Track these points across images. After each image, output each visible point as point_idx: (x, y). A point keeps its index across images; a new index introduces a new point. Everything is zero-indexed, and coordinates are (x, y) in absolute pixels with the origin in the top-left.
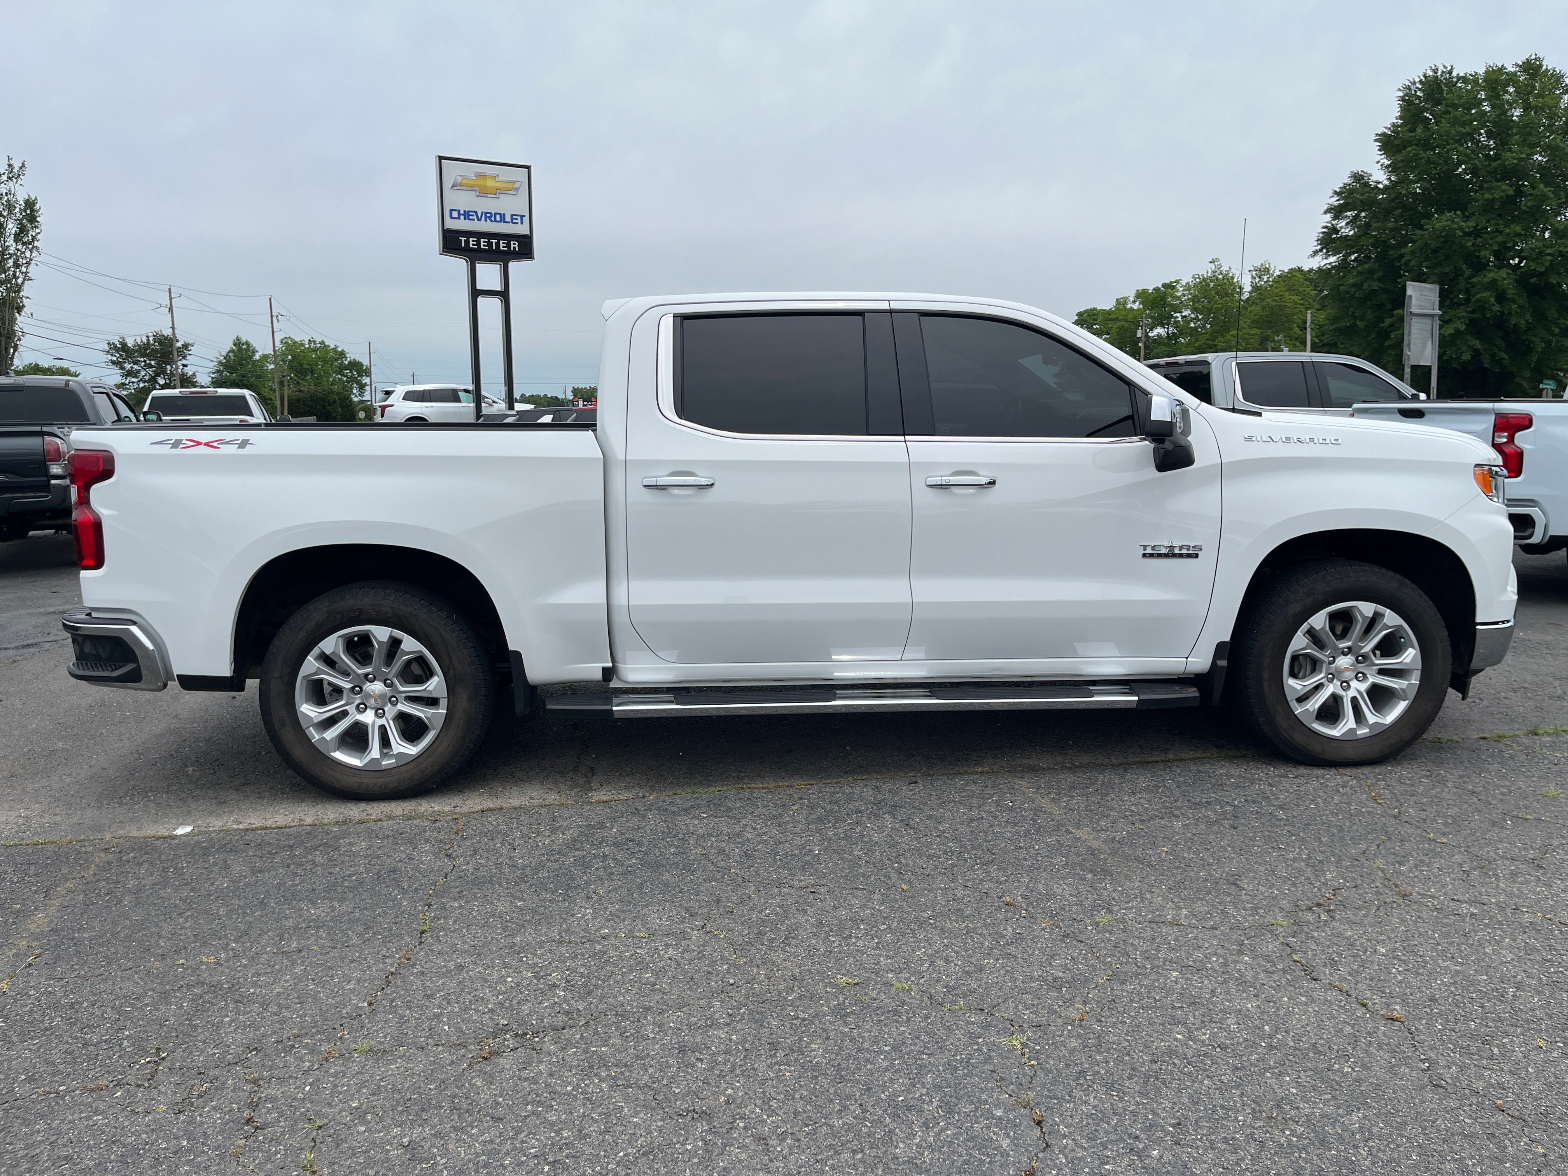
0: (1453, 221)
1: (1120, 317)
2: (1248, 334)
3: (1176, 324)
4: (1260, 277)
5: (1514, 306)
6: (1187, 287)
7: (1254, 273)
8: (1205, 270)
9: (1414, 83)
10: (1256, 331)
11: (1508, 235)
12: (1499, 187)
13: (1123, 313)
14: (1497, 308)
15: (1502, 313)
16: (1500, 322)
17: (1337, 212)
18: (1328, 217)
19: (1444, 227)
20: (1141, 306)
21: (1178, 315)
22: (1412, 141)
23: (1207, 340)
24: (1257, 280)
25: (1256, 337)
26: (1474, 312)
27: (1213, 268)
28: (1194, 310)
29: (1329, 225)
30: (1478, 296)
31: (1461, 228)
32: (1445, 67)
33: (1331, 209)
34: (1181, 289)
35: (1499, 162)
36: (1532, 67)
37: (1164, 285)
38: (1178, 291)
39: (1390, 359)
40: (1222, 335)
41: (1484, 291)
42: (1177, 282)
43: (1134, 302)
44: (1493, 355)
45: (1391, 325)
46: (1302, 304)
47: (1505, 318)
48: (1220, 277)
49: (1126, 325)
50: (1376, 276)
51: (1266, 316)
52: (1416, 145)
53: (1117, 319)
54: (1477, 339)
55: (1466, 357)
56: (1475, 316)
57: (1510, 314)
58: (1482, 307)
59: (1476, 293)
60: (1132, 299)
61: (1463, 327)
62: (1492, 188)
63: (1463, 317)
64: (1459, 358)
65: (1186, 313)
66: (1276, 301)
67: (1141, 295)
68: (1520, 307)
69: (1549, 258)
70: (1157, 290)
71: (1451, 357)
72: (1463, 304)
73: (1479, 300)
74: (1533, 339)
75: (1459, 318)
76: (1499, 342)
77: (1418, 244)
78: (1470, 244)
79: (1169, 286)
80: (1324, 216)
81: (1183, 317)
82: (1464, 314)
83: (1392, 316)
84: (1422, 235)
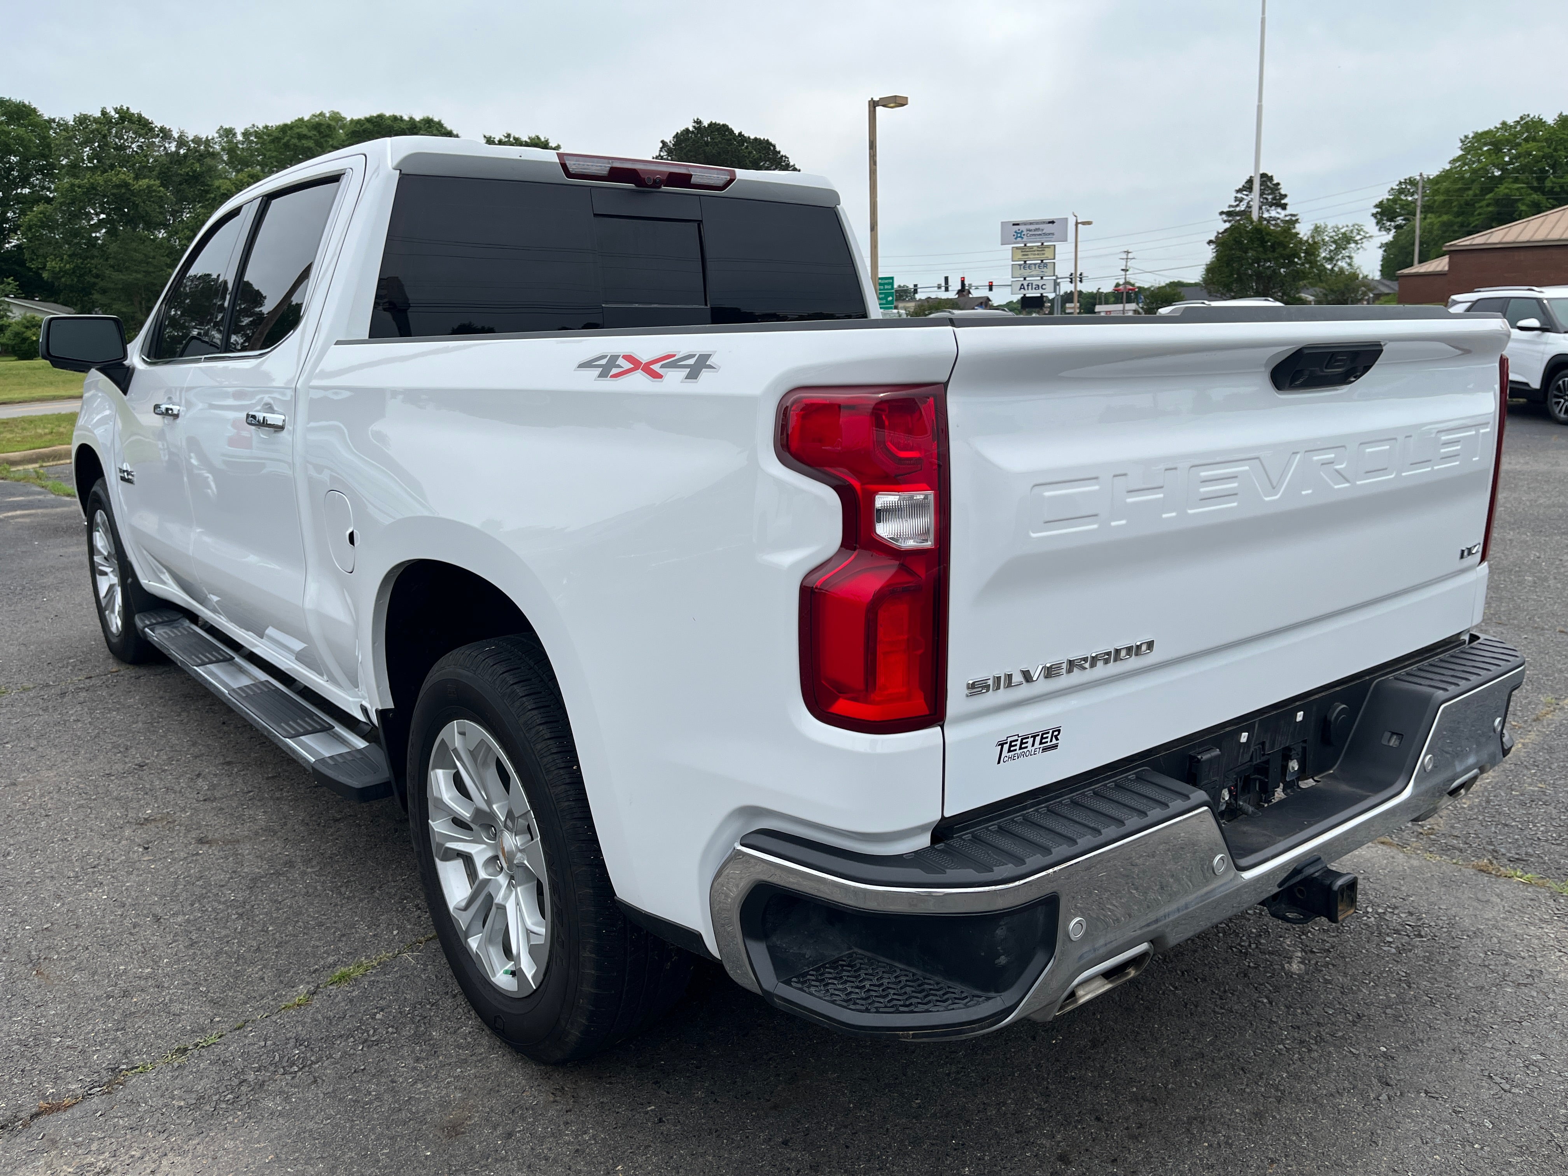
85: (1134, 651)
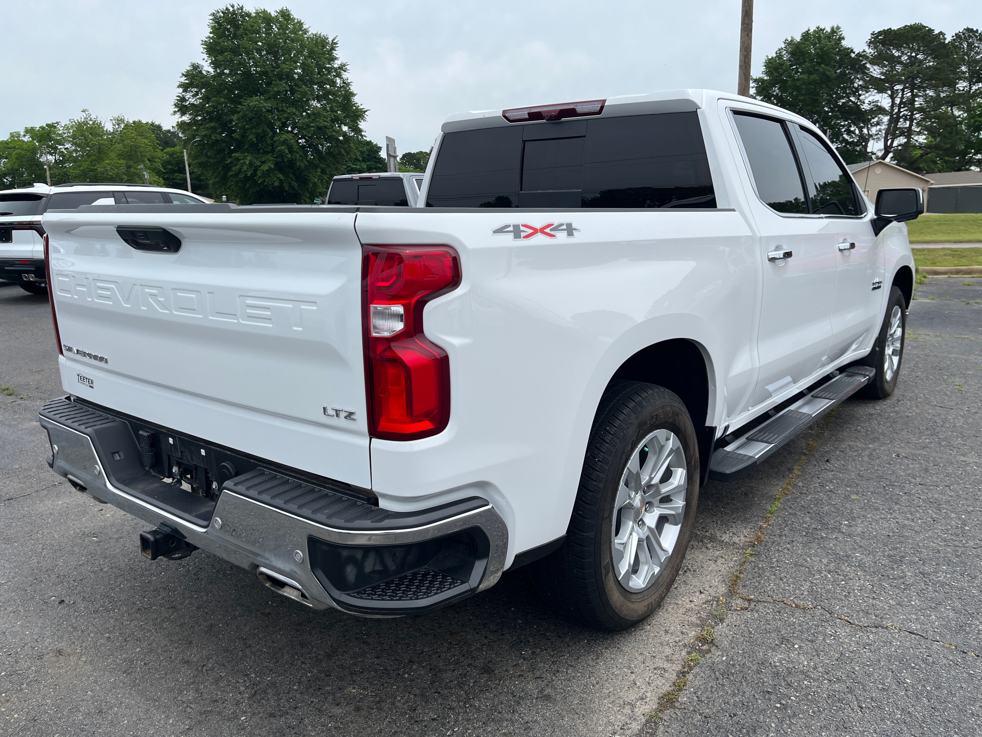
0: (259, 102)
1: (17, 147)
2: (118, 163)
3: (62, 154)
4: (118, 125)
5: (298, 156)
6: (66, 128)
7: (114, 122)
8: (79, 117)
9: (218, 12)
10: (122, 161)
11: (289, 113)
12: (281, 85)
13: (19, 143)
14: (289, 156)
15: (292, 159)
16: (291, 163)
17: (185, 87)
18: (181, 90)
19: (255, 105)
20: (30, 139)
21: (62, 147)
22: (227, 49)
23: (88, 165)
24: (117, 126)
25: (123, 165)
26: (277, 157)
27: (85, 116)
28: (74, 144)
29: (180, 95)
30: (279, 148)
31: (264, 107)
32: (239, 5)
33: (182, 85)
34: (61, 129)
35: (279, 69)
36: (285, 15)
37: (47, 125)
38: (59, 130)
39: (233, 183)
40: (99, 163)
41: (282, 146)
42: (57, 123)
43: (24, 136)
44: (290, 183)
45: (231, 163)
46: (150, 146)
47: (293, 162)
48: (91, 123)
49: (23, 152)
50: (217, 131)
51: (128, 152)
52: (230, 51)
53: (15, 148)
54: (281, 173)
55: (277, 184)
56: (278, 160)
57: (296, 159)
58: (281, 155)
59: (277, 147)
60: (22, 133)
61: (273, 167)
62: (277, 85)
63: (272, 160)
64: (273, 184)
65: (68, 146)
66: (133, 142)
67: (30, 131)
68: (300, 156)
69: (312, 129)
70: (42, 128)
71: (269, 183)
72: (270, 152)
73: (279, 151)
74: (308, 174)
75: (270, 161)
76: (291, 176)
77: (241, 114)
78: (270, 117)
79: (52, 126)
80: (178, 89)
81: (65, 149)
82: (272, 158)
83: (231, 157)
84: (242, 109)
85: (101, 359)
